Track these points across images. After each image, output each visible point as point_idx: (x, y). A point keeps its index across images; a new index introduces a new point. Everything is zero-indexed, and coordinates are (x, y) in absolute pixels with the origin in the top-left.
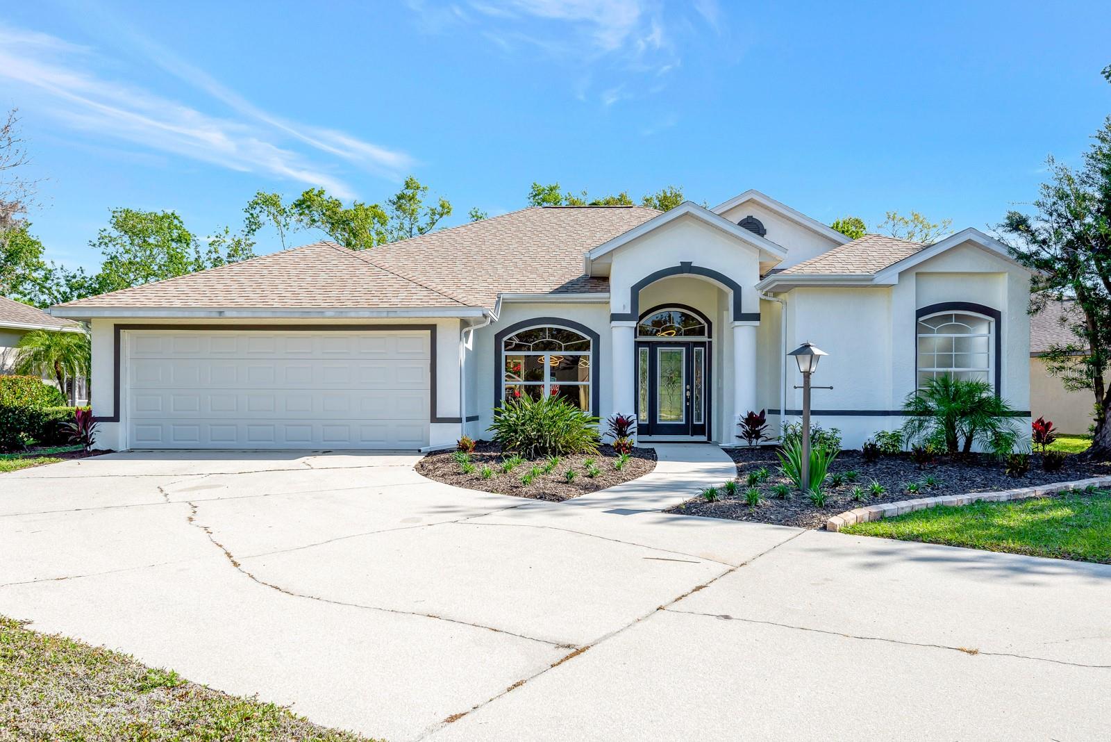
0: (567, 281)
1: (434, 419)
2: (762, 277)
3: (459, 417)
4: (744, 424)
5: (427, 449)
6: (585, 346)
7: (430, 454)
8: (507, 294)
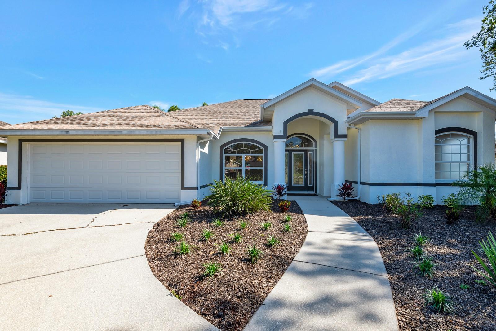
0: (253, 122)
1: (183, 188)
3: (196, 187)
4: (341, 189)
5: (179, 204)
6: (261, 152)
7: (180, 207)
8: (224, 127)
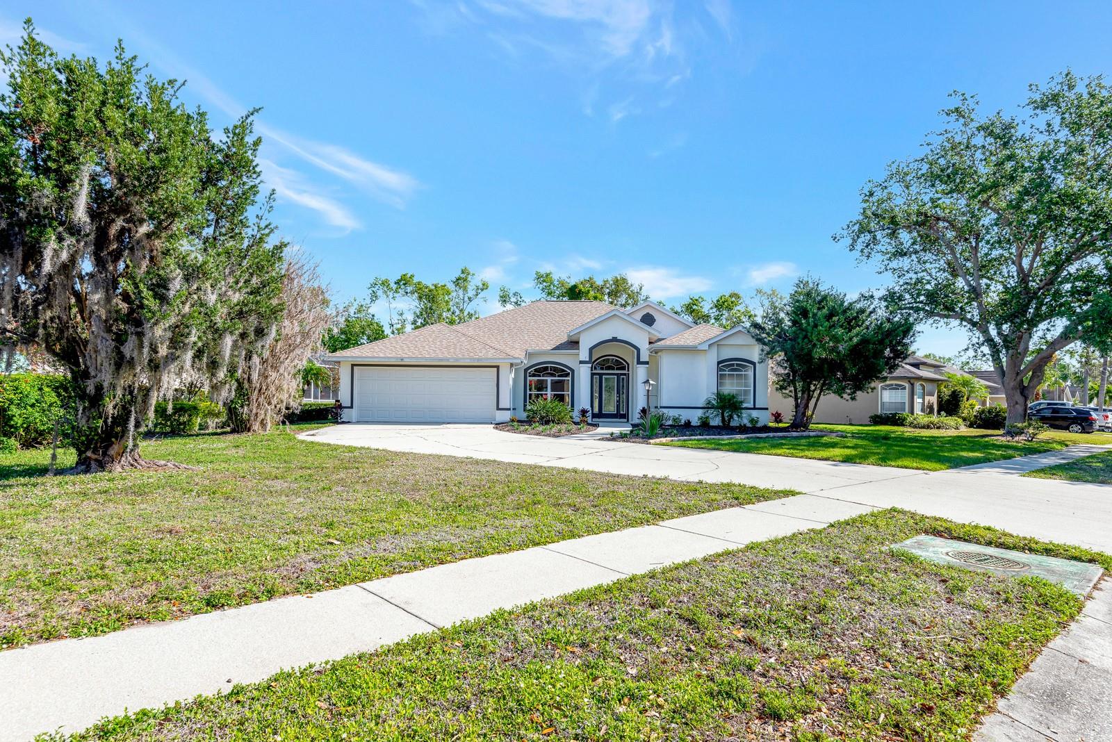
0: (558, 344)
1: (498, 409)
2: (650, 343)
3: (510, 408)
4: (641, 412)
6: (567, 375)
7: (499, 423)
8: (530, 350)
